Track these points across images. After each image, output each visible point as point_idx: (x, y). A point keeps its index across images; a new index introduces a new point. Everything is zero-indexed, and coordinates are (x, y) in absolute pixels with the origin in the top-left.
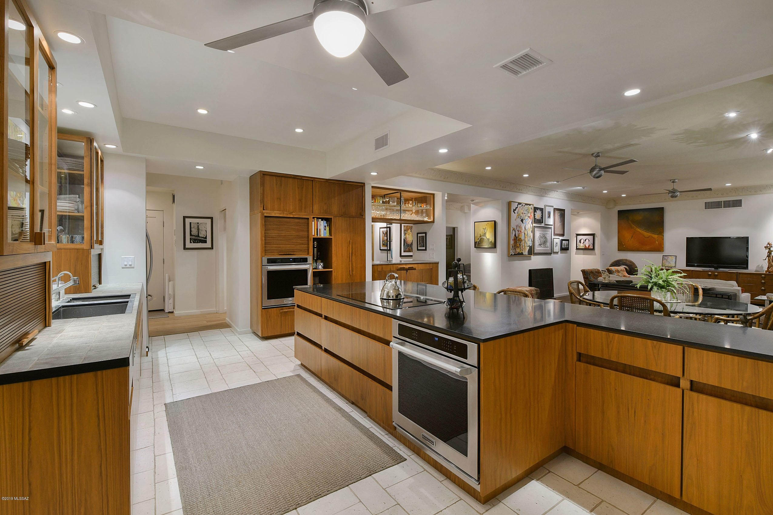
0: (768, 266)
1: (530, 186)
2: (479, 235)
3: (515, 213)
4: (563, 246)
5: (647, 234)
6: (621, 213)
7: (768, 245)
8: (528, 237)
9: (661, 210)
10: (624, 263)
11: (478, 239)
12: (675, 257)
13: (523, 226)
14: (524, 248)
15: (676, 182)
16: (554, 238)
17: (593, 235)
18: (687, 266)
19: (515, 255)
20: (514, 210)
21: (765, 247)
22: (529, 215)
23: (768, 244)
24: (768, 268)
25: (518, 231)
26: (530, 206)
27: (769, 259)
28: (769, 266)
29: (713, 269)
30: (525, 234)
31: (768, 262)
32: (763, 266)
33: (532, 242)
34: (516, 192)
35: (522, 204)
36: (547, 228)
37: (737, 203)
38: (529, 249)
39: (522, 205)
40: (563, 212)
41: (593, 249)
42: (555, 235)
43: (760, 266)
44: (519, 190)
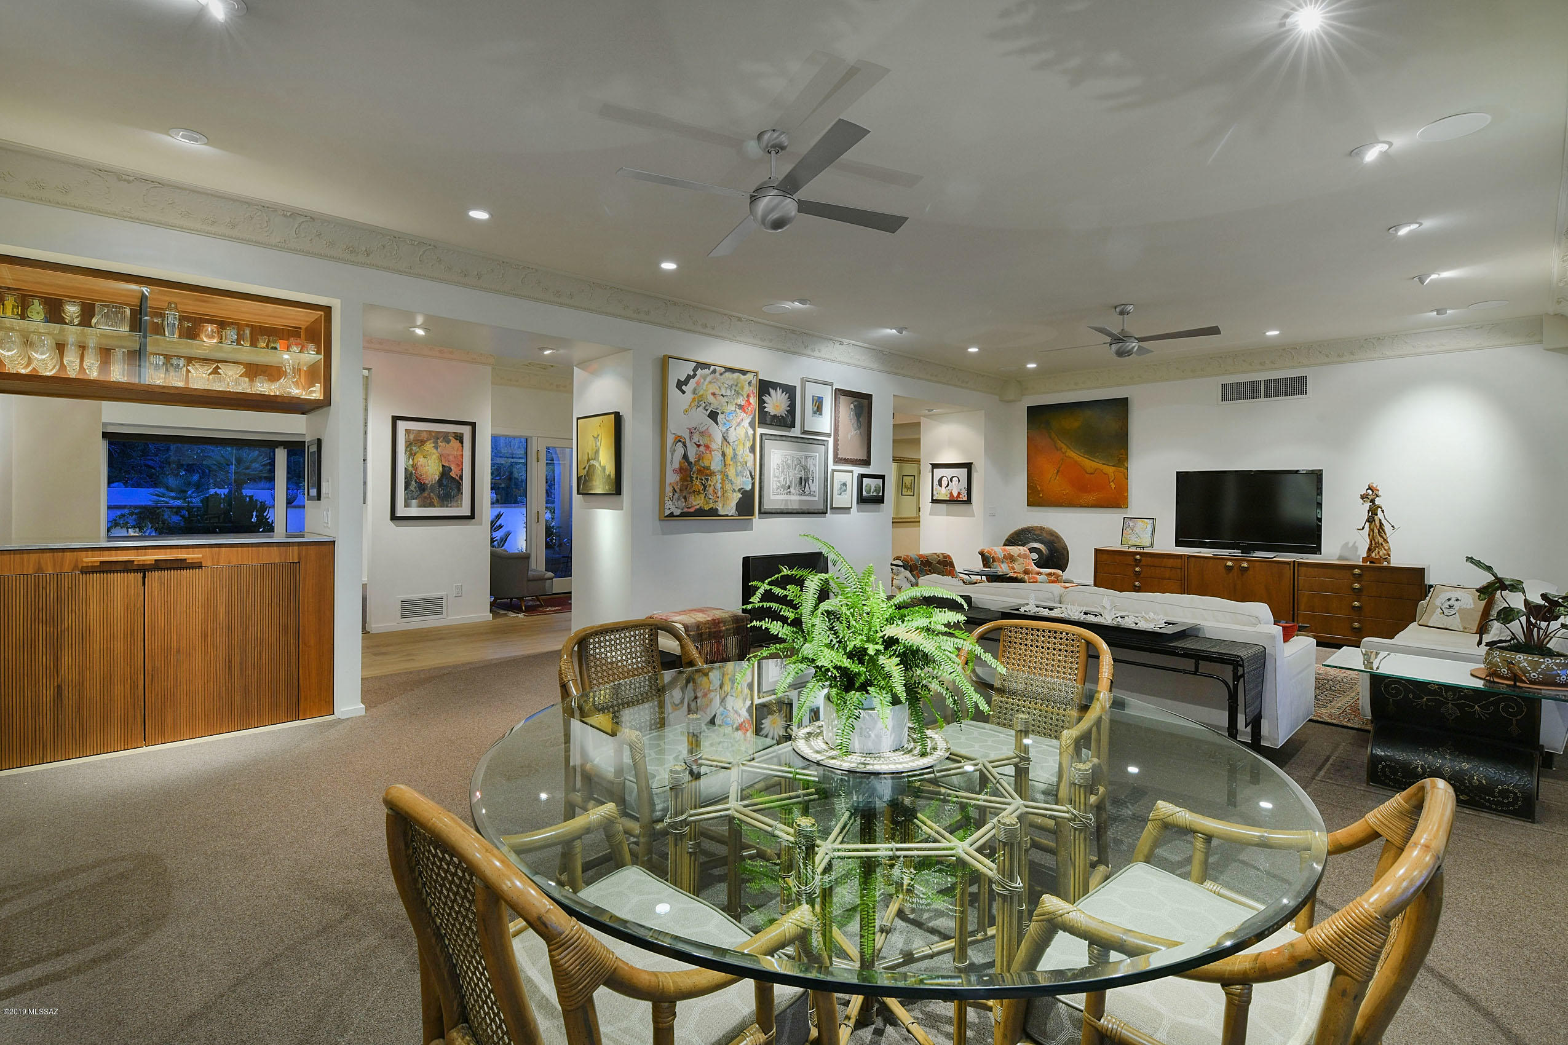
0: (1368, 546)
1: (740, 319)
2: (586, 458)
3: (684, 392)
4: (864, 493)
5: (1090, 464)
6: (1036, 414)
7: (1370, 492)
8: (739, 464)
9: (1121, 406)
10: (1038, 535)
11: (585, 468)
12: (1151, 521)
13: (717, 432)
14: (719, 494)
15: (1128, 313)
16: (834, 471)
17: (968, 466)
18: (1179, 543)
19: (683, 515)
20: (680, 385)
21: (1363, 497)
22: (741, 401)
23: (1369, 488)
24: (1370, 550)
25: (698, 446)
26: (742, 377)
27: (1372, 527)
28: (1371, 544)
29: (1237, 553)
30: (724, 454)
31: (1369, 535)
32: (1356, 544)
33: (753, 478)
34: (695, 332)
35: (712, 367)
36: (811, 441)
37: (1296, 386)
38: (740, 498)
39: (714, 372)
40: (866, 402)
41: (968, 501)
42: (838, 460)
43: (1350, 545)
44: (705, 326)
